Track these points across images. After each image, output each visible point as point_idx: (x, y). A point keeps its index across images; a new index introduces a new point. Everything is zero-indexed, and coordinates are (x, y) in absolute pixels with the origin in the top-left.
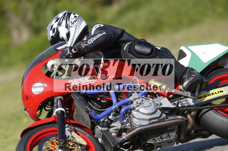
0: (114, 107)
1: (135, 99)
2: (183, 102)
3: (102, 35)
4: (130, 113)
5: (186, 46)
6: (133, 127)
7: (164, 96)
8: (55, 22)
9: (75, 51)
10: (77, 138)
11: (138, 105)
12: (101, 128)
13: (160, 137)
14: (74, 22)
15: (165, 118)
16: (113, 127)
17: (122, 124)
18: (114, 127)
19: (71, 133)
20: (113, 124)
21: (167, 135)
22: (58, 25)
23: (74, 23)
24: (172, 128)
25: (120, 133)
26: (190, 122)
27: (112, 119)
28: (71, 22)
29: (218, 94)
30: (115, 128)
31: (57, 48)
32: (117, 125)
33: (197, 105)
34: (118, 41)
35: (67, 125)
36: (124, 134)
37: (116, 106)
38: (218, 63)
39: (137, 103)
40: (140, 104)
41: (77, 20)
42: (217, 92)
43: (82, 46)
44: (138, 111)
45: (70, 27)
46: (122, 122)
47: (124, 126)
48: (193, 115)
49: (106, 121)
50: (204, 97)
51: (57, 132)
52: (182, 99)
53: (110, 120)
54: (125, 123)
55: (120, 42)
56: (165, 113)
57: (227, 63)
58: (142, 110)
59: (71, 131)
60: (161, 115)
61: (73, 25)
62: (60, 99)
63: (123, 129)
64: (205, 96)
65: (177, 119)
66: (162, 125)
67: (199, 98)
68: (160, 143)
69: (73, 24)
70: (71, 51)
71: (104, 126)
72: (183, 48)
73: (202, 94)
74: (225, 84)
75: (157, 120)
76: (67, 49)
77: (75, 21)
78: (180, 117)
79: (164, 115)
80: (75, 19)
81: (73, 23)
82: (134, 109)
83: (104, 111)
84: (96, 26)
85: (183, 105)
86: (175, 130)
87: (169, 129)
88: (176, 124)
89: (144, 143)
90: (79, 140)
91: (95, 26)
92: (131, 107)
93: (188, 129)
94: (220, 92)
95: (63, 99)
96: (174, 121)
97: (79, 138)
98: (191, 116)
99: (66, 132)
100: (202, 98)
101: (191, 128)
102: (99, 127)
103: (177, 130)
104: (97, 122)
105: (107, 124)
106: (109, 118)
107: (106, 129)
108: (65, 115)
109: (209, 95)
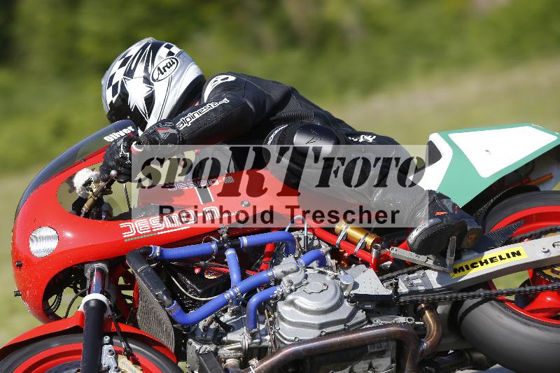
0: (232, 293)
1: (286, 273)
2: (415, 282)
3: (217, 104)
4: (275, 308)
5: (444, 131)
6: (278, 344)
7: (367, 264)
8: (120, 67)
11: (293, 287)
12: (198, 347)
13: (348, 369)
14: (166, 68)
15: (362, 322)
16: (230, 343)
17: (253, 336)
18: (234, 342)
19: (116, 359)
20: (230, 337)
21: (367, 366)
22: (124, 75)
23: (165, 71)
24: (378, 348)
25: (246, 356)
26: (430, 332)
27: (228, 323)
28: (159, 69)
29: (508, 260)
30: (235, 347)
31: (105, 138)
32: (241, 338)
33: (449, 289)
34: (272, 119)
35: (107, 339)
36: (254, 362)
37: (237, 290)
38: (530, 176)
39: (291, 282)
40: (300, 284)
41: (174, 63)
42: (504, 256)
43: (162, 136)
44: (292, 303)
45: (154, 80)
46: (254, 330)
47: (257, 341)
48: (443, 314)
49: (212, 326)
50: (470, 267)
51: (80, 354)
52: (413, 272)
53: (223, 324)
54: (264, 333)
55: (274, 121)
56: (364, 310)
57: (552, 177)
58: (302, 301)
59: (116, 354)
60: (352, 315)
62: (100, 270)
63: (255, 348)
64: (473, 266)
65: (396, 324)
66: (350, 341)
67: (456, 271)
69: (163, 74)
70: (128, 148)
71: (206, 341)
73: (465, 261)
74: (533, 232)
75: (342, 327)
76: (118, 144)
77: (169, 65)
78: (402, 319)
79: (361, 315)
80: (169, 60)
81: (163, 71)
82: (283, 298)
83: (208, 301)
84: (215, 81)
85: (414, 289)
86: (389, 353)
87: (372, 350)
88: (388, 337)
91: (215, 79)
92: (275, 292)
93: (423, 350)
94: (514, 254)
95: (107, 271)
96: (383, 330)
98: (436, 317)
99: (103, 356)
100: (463, 270)
101: (431, 347)
102: (194, 344)
103: (394, 353)
104: (188, 330)
105: (215, 336)
106: (222, 319)
107: (211, 348)
108: (109, 312)
109: (482, 264)
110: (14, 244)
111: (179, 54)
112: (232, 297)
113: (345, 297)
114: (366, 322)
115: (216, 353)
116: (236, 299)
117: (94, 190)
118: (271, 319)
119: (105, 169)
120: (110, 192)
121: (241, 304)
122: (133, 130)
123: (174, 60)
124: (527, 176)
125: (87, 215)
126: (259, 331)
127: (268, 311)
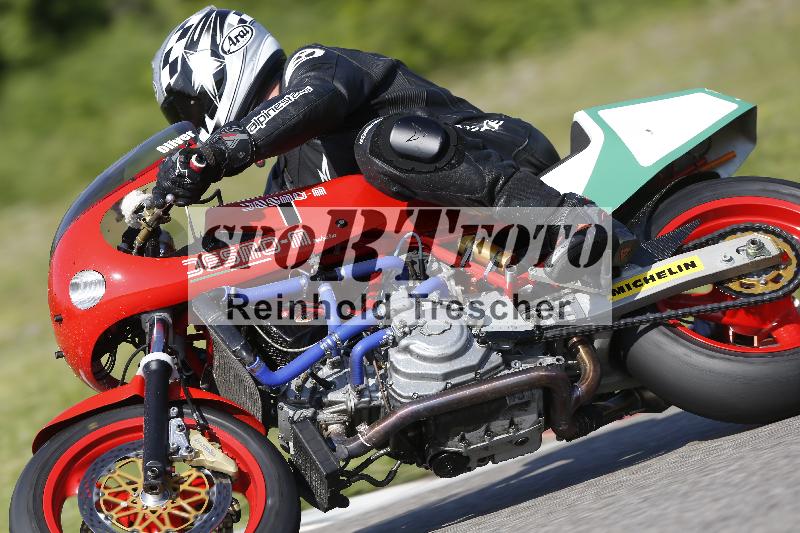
0: (329, 341)
3: (297, 95)
4: (386, 357)
5: (592, 108)
6: (392, 403)
8: (178, 40)
9: (199, 162)
10: (205, 452)
11: (407, 329)
12: (291, 413)
13: (483, 428)
14: (239, 38)
15: (498, 367)
16: (332, 403)
17: (360, 394)
18: (336, 403)
19: (187, 435)
20: (331, 396)
21: (506, 422)
22: (185, 49)
23: (238, 41)
24: (520, 399)
25: (353, 420)
26: (585, 373)
27: (329, 380)
28: (230, 38)
29: (679, 274)
30: (337, 409)
31: (159, 149)
32: (345, 398)
35: (174, 411)
36: (362, 428)
37: (335, 337)
38: (707, 156)
40: (414, 325)
41: (248, 32)
42: (675, 269)
43: (229, 143)
44: (406, 350)
45: (225, 52)
46: (361, 387)
47: (367, 399)
48: (600, 349)
49: (308, 385)
50: (632, 286)
51: (141, 431)
53: (321, 381)
54: (374, 389)
56: (500, 351)
57: (735, 156)
58: (418, 345)
59: (186, 429)
60: (484, 359)
61: (233, 48)
62: (162, 321)
63: (363, 408)
64: (637, 285)
65: (541, 367)
67: (614, 292)
68: (486, 448)
69: (235, 44)
70: (186, 164)
71: (302, 404)
72: (582, 118)
73: (627, 278)
75: (472, 375)
77: (242, 34)
78: (549, 360)
79: (496, 358)
80: (241, 29)
81: (235, 41)
82: (395, 343)
83: (301, 352)
84: (300, 57)
86: (534, 405)
87: (513, 403)
88: (530, 385)
89: (432, 452)
90: (215, 457)
91: (299, 54)
92: (385, 336)
93: (578, 398)
94: (687, 266)
95: (171, 321)
96: (523, 377)
97: (211, 453)
98: (592, 352)
99: (171, 433)
100: (624, 291)
101: (587, 392)
102: (286, 408)
103: (541, 404)
104: (278, 391)
105: (311, 397)
106: (320, 374)
107: (309, 412)
108: (176, 374)
109: (647, 281)
110: (50, 292)
111: (252, 23)
112: (330, 348)
113: (475, 336)
114: (503, 367)
115: (313, 419)
116: (335, 348)
117: (148, 219)
118: (382, 371)
119: (160, 192)
120: (168, 220)
121: (342, 353)
122: (193, 135)
123: (248, 29)
124: (702, 157)
125: (141, 251)
126: (367, 387)
127: (377, 361)
